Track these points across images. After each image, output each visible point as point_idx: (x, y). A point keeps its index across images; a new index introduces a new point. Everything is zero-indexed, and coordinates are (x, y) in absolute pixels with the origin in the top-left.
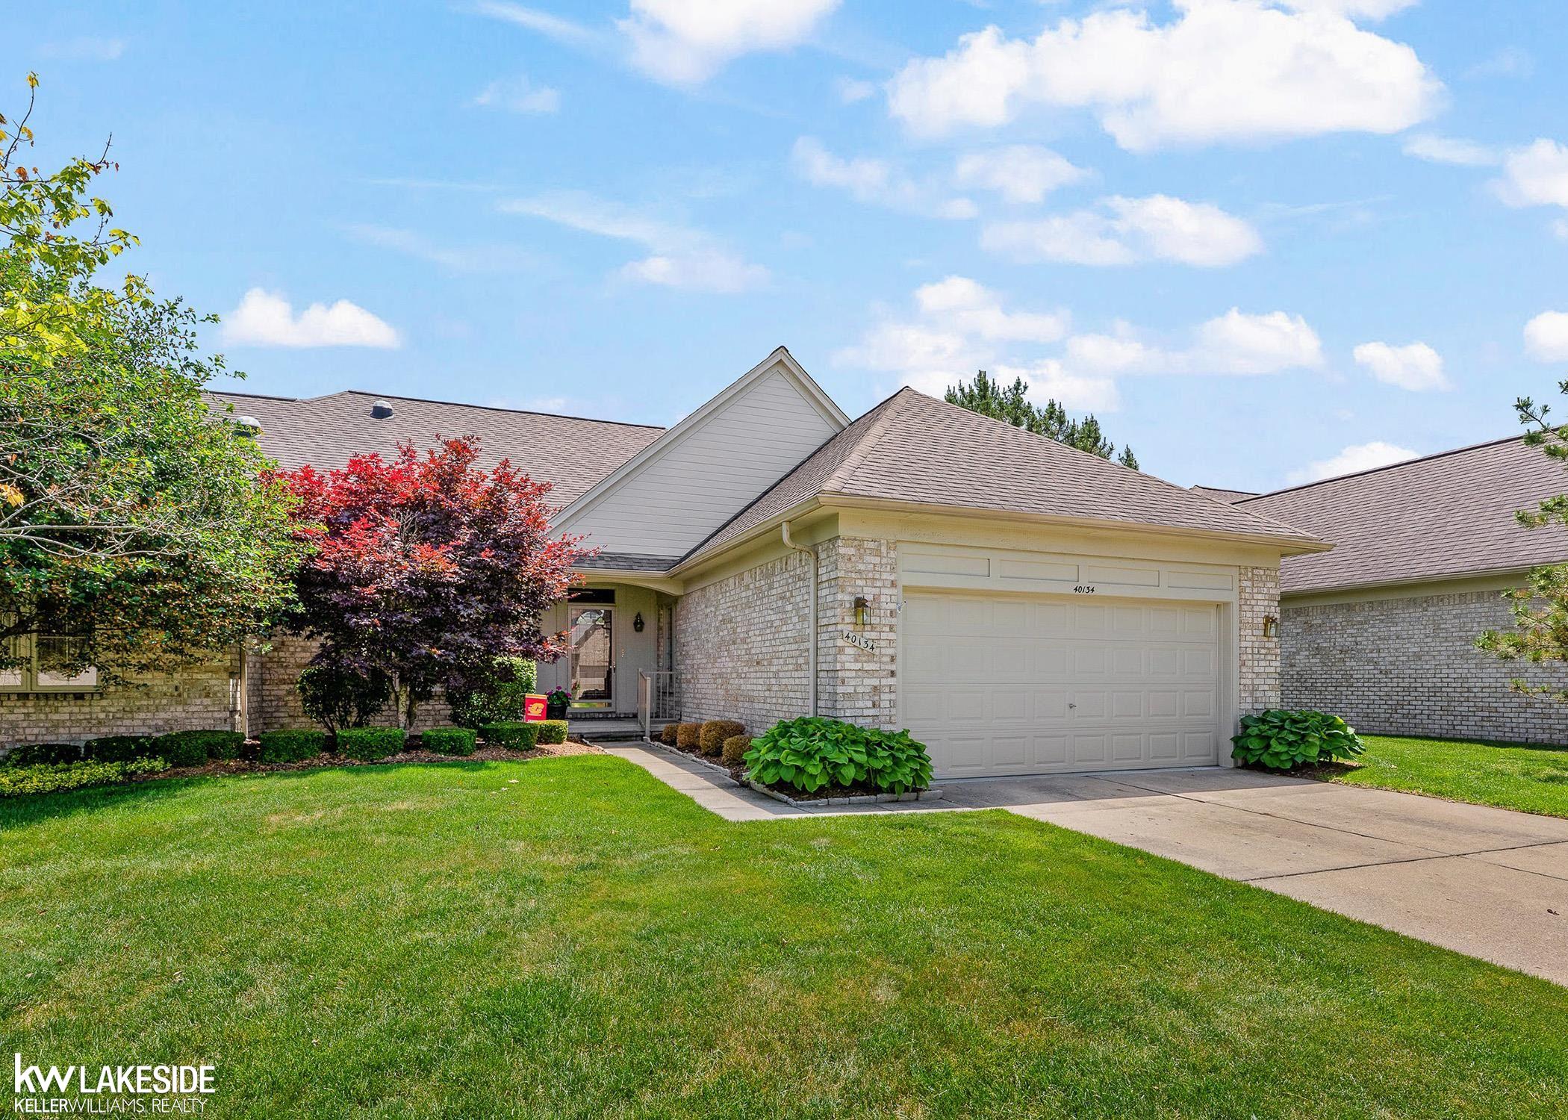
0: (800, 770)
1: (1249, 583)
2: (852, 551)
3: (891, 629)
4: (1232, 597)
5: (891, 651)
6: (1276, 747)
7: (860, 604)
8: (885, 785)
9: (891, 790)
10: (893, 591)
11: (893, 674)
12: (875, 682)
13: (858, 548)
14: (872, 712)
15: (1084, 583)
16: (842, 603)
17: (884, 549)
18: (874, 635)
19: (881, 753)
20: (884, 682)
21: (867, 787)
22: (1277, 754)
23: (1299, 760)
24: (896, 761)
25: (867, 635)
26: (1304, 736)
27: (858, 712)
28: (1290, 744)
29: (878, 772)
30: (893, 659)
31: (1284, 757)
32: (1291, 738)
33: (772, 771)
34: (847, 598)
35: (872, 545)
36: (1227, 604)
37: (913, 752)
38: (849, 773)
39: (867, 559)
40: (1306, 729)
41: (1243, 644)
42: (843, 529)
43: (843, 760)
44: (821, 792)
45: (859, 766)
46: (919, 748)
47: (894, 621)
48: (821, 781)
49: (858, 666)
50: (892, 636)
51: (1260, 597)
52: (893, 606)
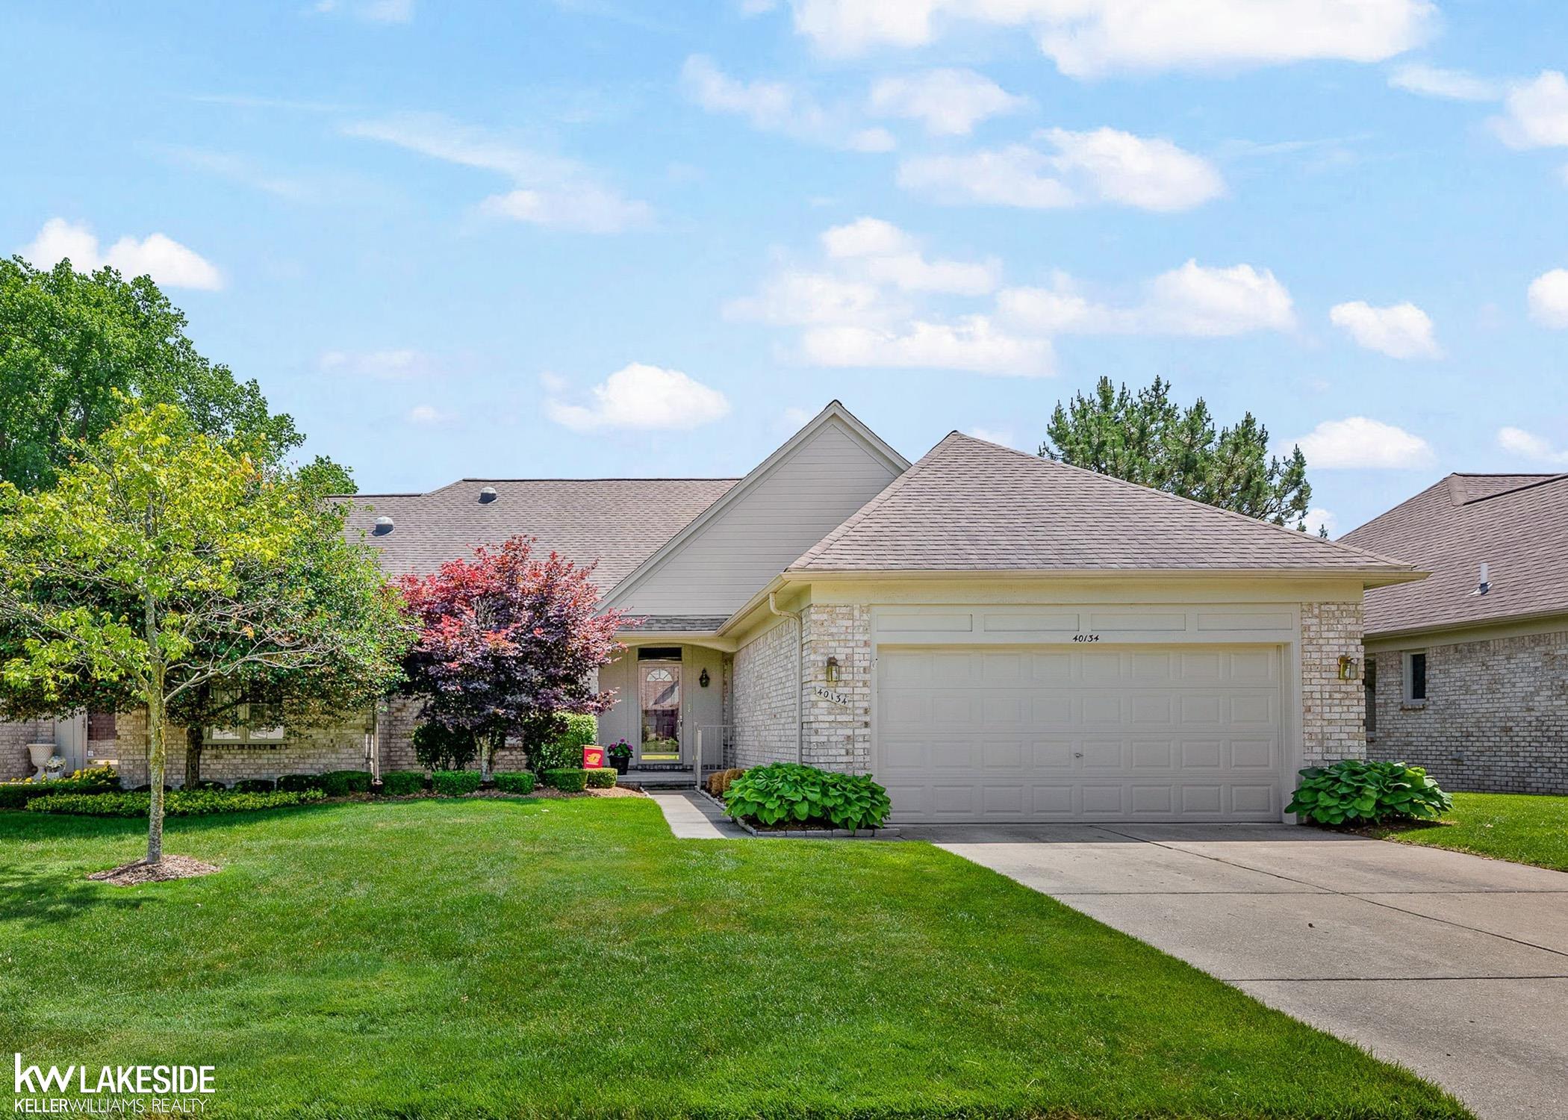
0: (761, 805)
1: (1315, 621)
2: (825, 616)
3: (865, 684)
4: (1294, 638)
5: (865, 705)
6: (1324, 800)
7: (832, 663)
8: (837, 820)
9: (845, 825)
10: (863, 650)
11: (866, 724)
12: (849, 732)
13: (830, 613)
14: (845, 759)
15: (1085, 631)
16: (814, 663)
17: (856, 613)
18: (846, 690)
19: (833, 792)
20: (857, 732)
21: (821, 822)
22: (1327, 808)
23: (1351, 815)
24: (848, 801)
25: (840, 690)
26: (1359, 789)
27: (832, 759)
28: (1344, 797)
29: (834, 809)
30: (866, 711)
31: (1333, 812)
32: (1344, 790)
33: (740, 806)
34: (821, 659)
35: (844, 610)
36: (1287, 645)
37: (866, 794)
38: (802, 811)
39: (840, 622)
40: (1364, 781)
41: (1307, 688)
42: (816, 597)
43: (798, 798)
44: (780, 825)
45: (812, 804)
46: (874, 791)
47: (867, 677)
48: (779, 814)
49: (832, 718)
50: (866, 690)
51: (1331, 635)
52: (866, 664)
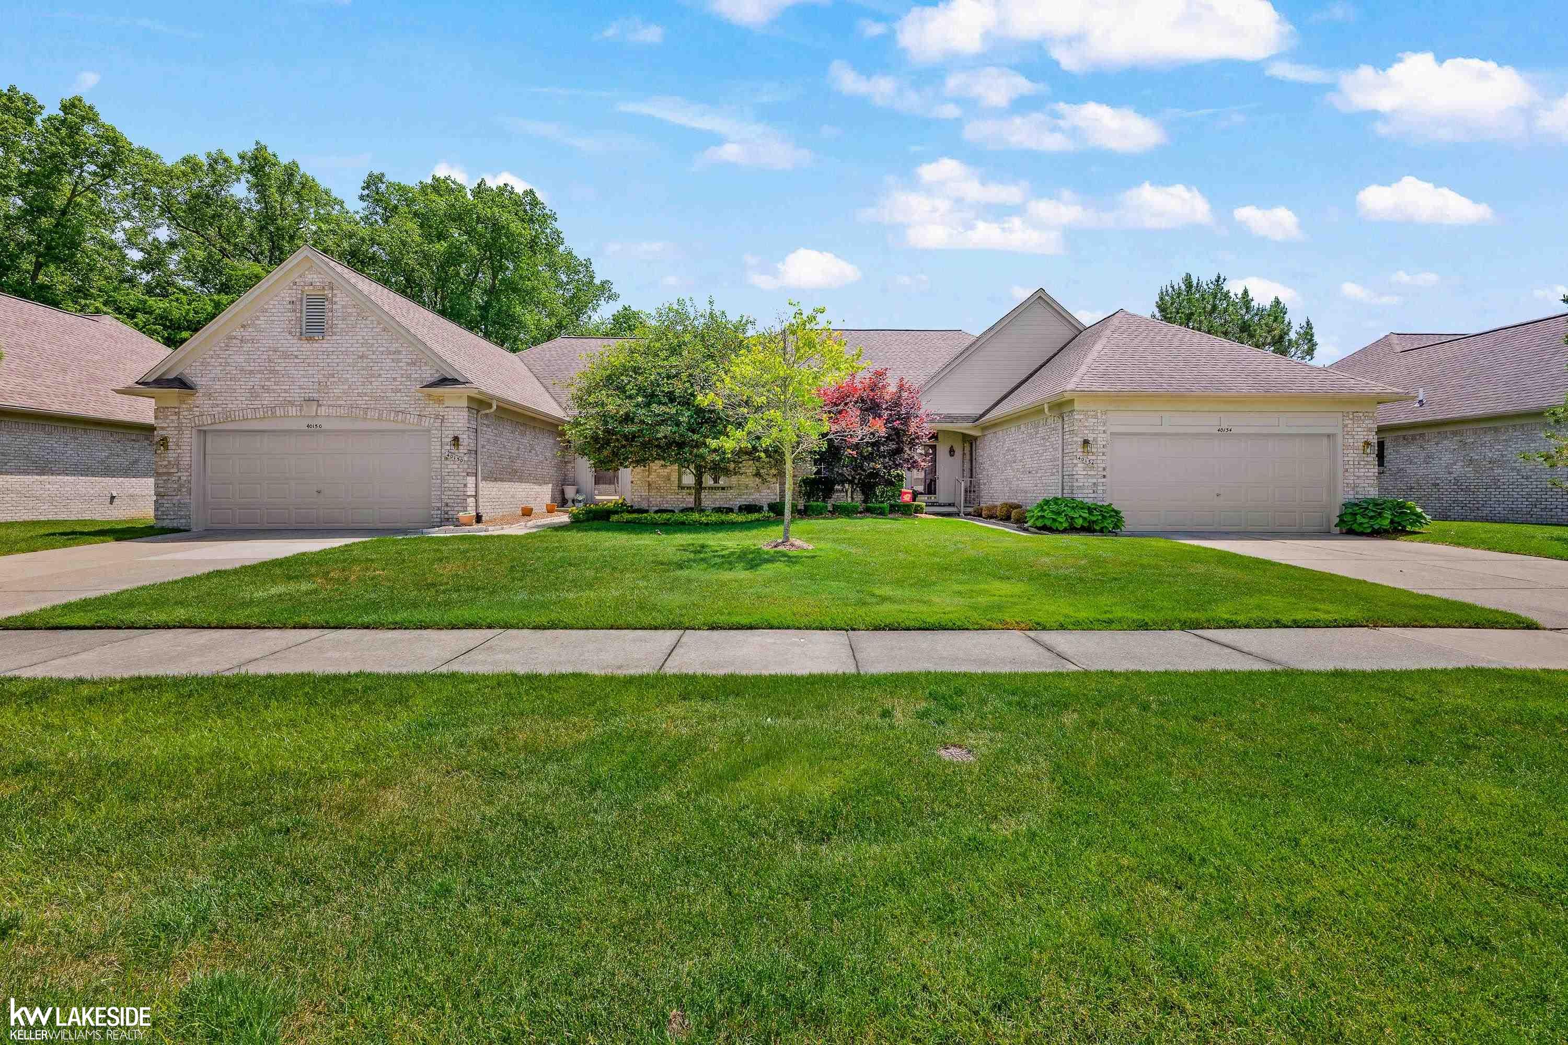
0: (1054, 520)
1: (1351, 421)
2: (1082, 417)
3: (1103, 454)
4: (1339, 431)
5: (1103, 465)
7: (1086, 442)
8: (1097, 528)
9: (1101, 531)
10: (1103, 435)
11: (1104, 477)
12: (1095, 481)
13: (1085, 415)
14: (1092, 495)
15: (1224, 427)
16: (1076, 442)
17: (1099, 414)
18: (1094, 458)
19: (1095, 513)
20: (1100, 480)
21: (1088, 529)
22: (1362, 524)
23: (1376, 527)
24: (1104, 517)
25: (1090, 457)
26: (1380, 513)
27: (1085, 496)
28: (1371, 518)
29: (1094, 522)
30: (1104, 469)
31: (1366, 525)
32: (1372, 514)
33: (1040, 520)
34: (1080, 440)
35: (1092, 413)
36: (1334, 434)
37: (1113, 513)
38: (1079, 522)
39: (1090, 420)
40: (1383, 509)
41: (1346, 459)
42: (1077, 406)
43: (1076, 515)
44: (1065, 531)
45: (1085, 519)
46: (1117, 512)
47: (1104, 450)
48: (1065, 525)
49: (1085, 473)
50: (1104, 458)
51: (1359, 429)
52: (1104, 443)
